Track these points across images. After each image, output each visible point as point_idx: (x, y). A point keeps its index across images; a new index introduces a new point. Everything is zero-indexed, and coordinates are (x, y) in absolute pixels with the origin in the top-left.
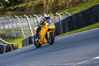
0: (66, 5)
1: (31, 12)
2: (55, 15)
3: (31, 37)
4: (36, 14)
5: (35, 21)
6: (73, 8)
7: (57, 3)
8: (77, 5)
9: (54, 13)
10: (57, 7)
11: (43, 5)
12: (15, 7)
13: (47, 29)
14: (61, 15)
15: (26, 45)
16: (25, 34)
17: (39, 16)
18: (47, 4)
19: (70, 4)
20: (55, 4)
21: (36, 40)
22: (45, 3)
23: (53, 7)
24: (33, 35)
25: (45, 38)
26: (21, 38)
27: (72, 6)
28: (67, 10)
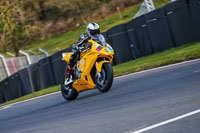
0: (39, 35)
2: (17, 56)
6: (54, 41)
7: (20, 31)
8: (62, 33)
9: (16, 51)
10: (22, 39)
13: (95, 57)
14: (31, 54)
18: (1, 32)
19: (47, 32)
20: (17, 33)
21: (66, 83)
23: (12, 39)
25: (89, 78)
27: (53, 37)
28: (43, 45)
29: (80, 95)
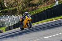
1: (10, 13)
3: (10, 26)
4: (12, 14)
5: (12, 18)
9: (22, 14)
10: (24, 11)
11: (17, 10)
12: (2, 11)
13: (27, 20)
15: (7, 30)
16: (7, 25)
17: (14, 16)
18: (19, 9)
21: (21, 26)
22: (17, 9)
23: (21, 11)
24: (11, 25)
26: (4, 27)
29: (25, 29)
